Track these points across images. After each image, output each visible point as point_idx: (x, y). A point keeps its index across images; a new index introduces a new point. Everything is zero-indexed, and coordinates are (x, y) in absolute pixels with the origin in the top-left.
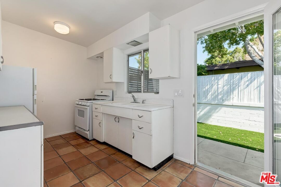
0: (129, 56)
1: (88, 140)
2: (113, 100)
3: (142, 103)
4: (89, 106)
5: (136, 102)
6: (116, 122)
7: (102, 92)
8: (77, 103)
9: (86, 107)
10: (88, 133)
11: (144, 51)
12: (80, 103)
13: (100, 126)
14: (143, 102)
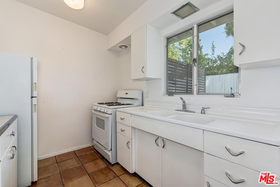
0: (168, 39)
1: (110, 163)
2: (143, 105)
3: (201, 113)
4: (111, 114)
5: (186, 111)
6: (158, 145)
7: (127, 94)
8: (95, 108)
9: (107, 115)
10: (110, 154)
11: (199, 26)
12: (99, 109)
13: (129, 148)
14: (203, 111)
